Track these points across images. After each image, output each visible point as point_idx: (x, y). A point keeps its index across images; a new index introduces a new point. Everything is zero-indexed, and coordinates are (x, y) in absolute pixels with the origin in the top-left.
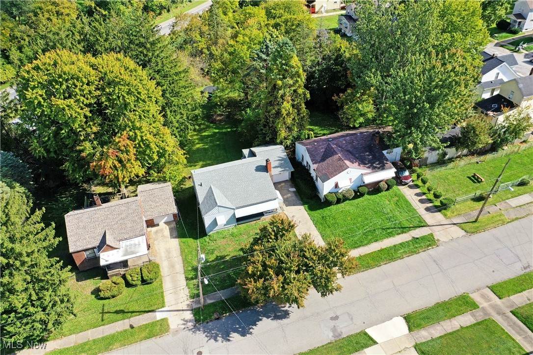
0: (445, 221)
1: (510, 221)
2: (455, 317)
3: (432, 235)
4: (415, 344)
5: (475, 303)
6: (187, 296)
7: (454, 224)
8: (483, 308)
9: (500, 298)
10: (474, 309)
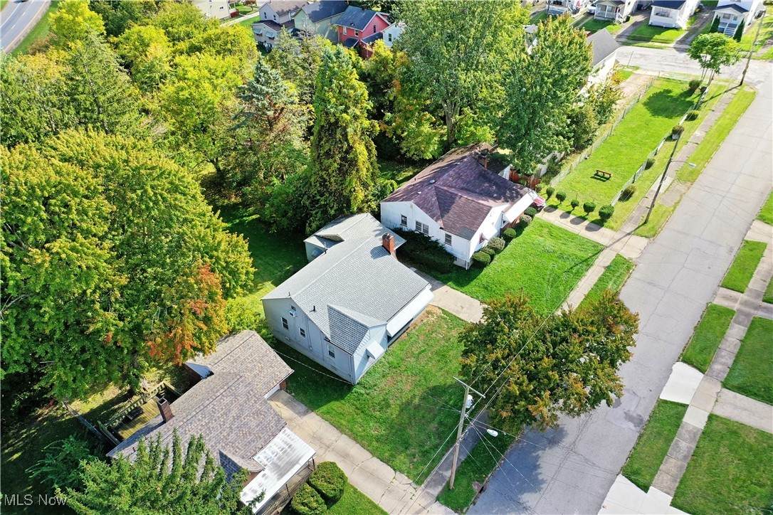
0: (617, 236)
1: (672, 208)
2: (725, 333)
3: (618, 255)
4: (721, 384)
5: (728, 309)
6: (410, 484)
7: (629, 234)
8: (738, 310)
9: (742, 292)
10: (733, 315)
